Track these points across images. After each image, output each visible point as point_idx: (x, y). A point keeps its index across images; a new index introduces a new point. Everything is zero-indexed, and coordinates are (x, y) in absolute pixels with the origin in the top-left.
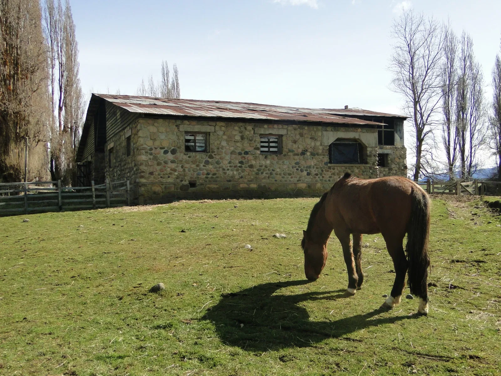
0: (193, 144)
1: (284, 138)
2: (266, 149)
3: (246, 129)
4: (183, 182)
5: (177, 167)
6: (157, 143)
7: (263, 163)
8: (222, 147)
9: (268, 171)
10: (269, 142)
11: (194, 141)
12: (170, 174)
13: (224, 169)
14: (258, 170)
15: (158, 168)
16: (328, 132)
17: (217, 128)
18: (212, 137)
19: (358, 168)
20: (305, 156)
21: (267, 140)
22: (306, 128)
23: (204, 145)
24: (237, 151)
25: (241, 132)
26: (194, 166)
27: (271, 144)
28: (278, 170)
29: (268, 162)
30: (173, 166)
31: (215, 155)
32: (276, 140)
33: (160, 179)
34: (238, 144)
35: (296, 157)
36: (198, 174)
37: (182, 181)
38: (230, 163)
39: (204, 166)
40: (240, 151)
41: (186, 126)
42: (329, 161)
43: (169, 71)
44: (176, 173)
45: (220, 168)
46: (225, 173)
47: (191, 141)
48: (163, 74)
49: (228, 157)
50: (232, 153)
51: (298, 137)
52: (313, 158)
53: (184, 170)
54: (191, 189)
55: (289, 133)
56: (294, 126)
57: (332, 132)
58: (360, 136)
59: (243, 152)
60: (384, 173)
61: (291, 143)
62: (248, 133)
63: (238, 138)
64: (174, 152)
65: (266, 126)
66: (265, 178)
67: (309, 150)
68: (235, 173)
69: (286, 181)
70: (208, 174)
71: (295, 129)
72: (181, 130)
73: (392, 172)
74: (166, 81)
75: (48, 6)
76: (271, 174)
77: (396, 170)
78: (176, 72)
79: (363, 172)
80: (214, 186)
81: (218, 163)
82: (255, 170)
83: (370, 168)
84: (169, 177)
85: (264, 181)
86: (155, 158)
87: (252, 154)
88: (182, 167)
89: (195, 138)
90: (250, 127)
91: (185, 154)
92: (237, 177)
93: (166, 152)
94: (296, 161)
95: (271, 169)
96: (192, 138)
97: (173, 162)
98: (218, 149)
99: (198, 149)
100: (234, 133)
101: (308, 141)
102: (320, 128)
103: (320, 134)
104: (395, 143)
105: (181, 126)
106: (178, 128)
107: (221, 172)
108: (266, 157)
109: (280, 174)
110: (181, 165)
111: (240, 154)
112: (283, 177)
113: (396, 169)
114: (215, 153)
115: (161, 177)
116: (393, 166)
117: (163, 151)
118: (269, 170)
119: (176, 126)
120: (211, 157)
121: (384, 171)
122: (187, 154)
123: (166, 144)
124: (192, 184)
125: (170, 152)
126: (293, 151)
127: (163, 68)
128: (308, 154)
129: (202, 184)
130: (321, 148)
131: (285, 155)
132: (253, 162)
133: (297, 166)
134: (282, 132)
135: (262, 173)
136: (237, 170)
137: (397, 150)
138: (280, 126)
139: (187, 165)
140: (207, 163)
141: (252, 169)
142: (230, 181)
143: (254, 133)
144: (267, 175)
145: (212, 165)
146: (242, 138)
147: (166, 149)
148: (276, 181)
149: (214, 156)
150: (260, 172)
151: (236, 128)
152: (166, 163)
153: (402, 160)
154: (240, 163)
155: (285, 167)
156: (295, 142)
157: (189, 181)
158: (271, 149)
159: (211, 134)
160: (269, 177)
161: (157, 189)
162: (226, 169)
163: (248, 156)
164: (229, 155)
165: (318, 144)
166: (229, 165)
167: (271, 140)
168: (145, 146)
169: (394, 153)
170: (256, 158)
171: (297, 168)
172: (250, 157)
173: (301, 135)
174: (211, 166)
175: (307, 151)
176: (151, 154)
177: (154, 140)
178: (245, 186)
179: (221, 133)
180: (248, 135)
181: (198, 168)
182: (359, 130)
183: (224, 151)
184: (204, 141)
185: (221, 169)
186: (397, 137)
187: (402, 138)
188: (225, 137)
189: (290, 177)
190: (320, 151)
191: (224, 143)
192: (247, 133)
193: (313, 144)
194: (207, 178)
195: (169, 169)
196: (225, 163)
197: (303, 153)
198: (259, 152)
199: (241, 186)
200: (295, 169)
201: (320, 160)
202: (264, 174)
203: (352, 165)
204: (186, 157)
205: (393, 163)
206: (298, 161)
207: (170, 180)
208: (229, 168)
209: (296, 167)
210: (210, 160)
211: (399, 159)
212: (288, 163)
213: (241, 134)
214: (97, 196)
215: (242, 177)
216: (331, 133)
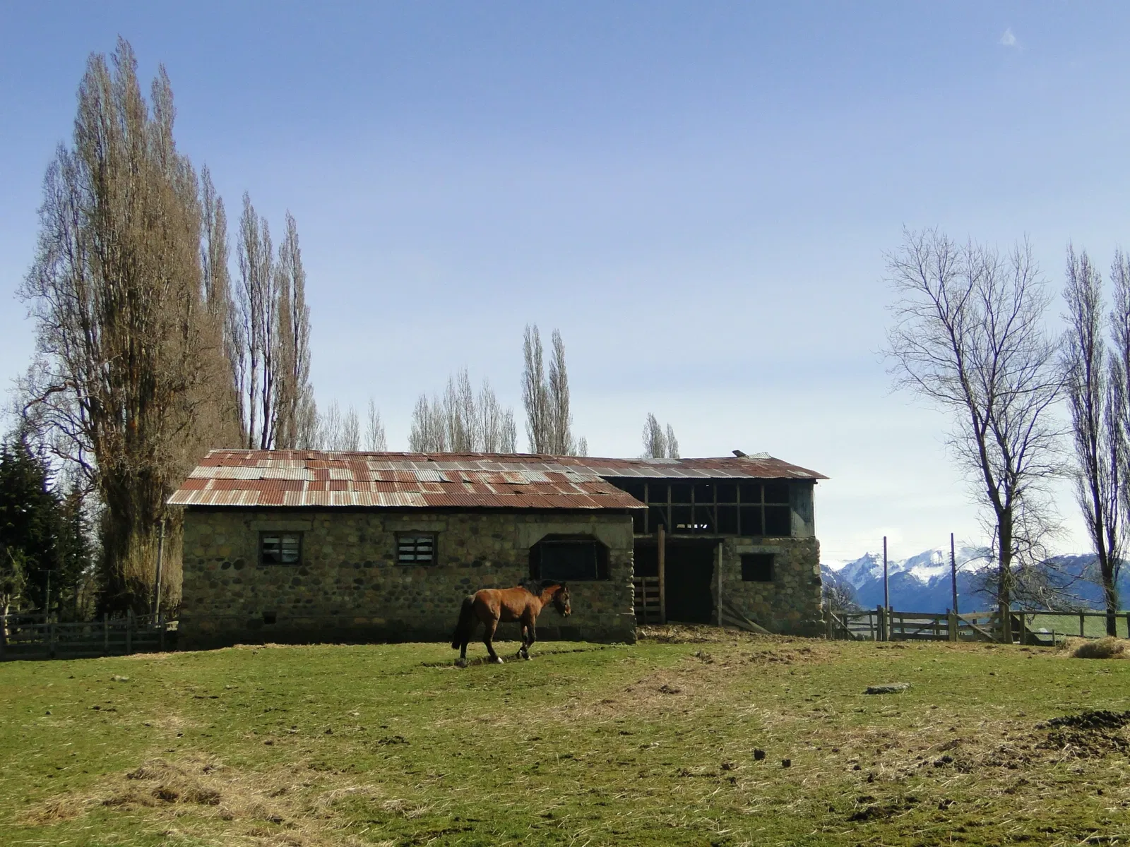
0: (277, 551)
1: (441, 538)
2: (411, 557)
3: (368, 523)
4: (254, 616)
5: (244, 589)
6: (212, 552)
7: (400, 581)
8: (325, 557)
9: (407, 596)
10: (416, 545)
11: (280, 546)
12: (233, 601)
13: (326, 593)
14: (391, 593)
15: (212, 592)
16: (528, 525)
17: (316, 524)
18: (307, 540)
19: (589, 588)
20: (482, 567)
21: (411, 541)
22: (484, 518)
23: (296, 553)
24: (353, 562)
25: (360, 530)
26: (273, 588)
27: (421, 549)
28: (428, 593)
29: (409, 579)
30: (237, 588)
31: (311, 568)
32: (430, 541)
33: (214, 609)
34: (354, 550)
35: (464, 570)
36: (280, 602)
37: (251, 613)
38: (338, 581)
39: (290, 587)
40: (357, 561)
41: (261, 523)
42: (528, 576)
43: (541, 349)
44: (242, 601)
45: (319, 590)
46: (329, 599)
47: (275, 546)
48: (529, 358)
49: (334, 572)
50: (344, 564)
51: (467, 535)
52: (497, 571)
53: (256, 595)
54: (267, 627)
55: (450, 528)
56: (460, 515)
57: (536, 524)
58: (594, 529)
59: (362, 564)
60: (765, 593)
61: (454, 546)
62: (373, 530)
63: (353, 539)
64: (239, 565)
65: (405, 518)
66: (401, 607)
67: (490, 558)
68: (347, 598)
69: (442, 612)
70: (298, 601)
71: (462, 521)
72: (252, 528)
73: (783, 592)
74: (535, 372)
75: (246, 239)
76: (414, 600)
77: (793, 588)
78: (559, 348)
79: (602, 595)
80: (305, 621)
81: (317, 582)
82: (383, 593)
83: (617, 588)
84: (229, 607)
85: (400, 612)
86: (208, 576)
87: (378, 567)
88: (253, 590)
89: (281, 541)
90: (376, 521)
91: (257, 569)
92: (350, 606)
93: (226, 566)
94: (463, 578)
95: (416, 590)
96: (275, 541)
97: (237, 581)
98: (317, 558)
99: (286, 559)
100: (347, 531)
101: (489, 541)
102: (511, 517)
103: (511, 528)
104: (792, 531)
105: (253, 523)
106: (248, 526)
107: (320, 597)
108: (405, 572)
109: (432, 600)
110: (250, 587)
111: (357, 566)
112: (438, 606)
113: (794, 584)
114: (312, 566)
115: (216, 607)
116: (787, 579)
117: (220, 564)
118: (410, 593)
119: (245, 523)
120: (304, 573)
121: (765, 589)
122: (262, 569)
123: (226, 553)
124: (269, 618)
125: (232, 566)
126: (456, 560)
127: (528, 343)
128: (488, 564)
129: (286, 618)
130: (513, 552)
131: (441, 567)
132: (381, 580)
133: (465, 586)
134: (437, 527)
135: (397, 599)
136: (351, 594)
137: (795, 547)
138: (434, 517)
139: (262, 587)
140: (297, 582)
141: (378, 593)
142: (336, 613)
143: (384, 530)
144: (407, 603)
145: (304, 586)
146: (362, 539)
147: (226, 560)
148: (423, 612)
149: (309, 571)
150: (393, 598)
151: (351, 523)
152: (225, 583)
153: (807, 567)
154: (356, 581)
155: (440, 588)
156: (462, 543)
157: (264, 613)
158: (420, 557)
159: (305, 535)
160: (409, 607)
161: (208, 626)
162: (330, 592)
163: (371, 569)
164: (337, 569)
165: (508, 545)
166: (335, 586)
167: (420, 541)
168: (192, 557)
169: (788, 551)
170: (385, 573)
171: (466, 588)
172: (374, 571)
173: (475, 531)
174: (303, 588)
175: (484, 558)
176: (201, 569)
177: (206, 547)
178: (363, 621)
179: (324, 532)
180: (373, 533)
181: (281, 591)
182: (593, 518)
183: (327, 561)
184: (297, 546)
185: (321, 593)
186: (797, 519)
187: (809, 520)
188: (330, 539)
189: (450, 605)
190: (512, 559)
191: (328, 549)
192: (371, 530)
193: (497, 546)
194: (294, 607)
195: (229, 594)
196: (328, 583)
197: (478, 563)
198: (391, 563)
199: (357, 620)
200: (461, 591)
201: (510, 574)
202: (402, 601)
203: (578, 583)
204: (258, 574)
205: (787, 574)
206: (467, 577)
207: (231, 612)
208: (335, 590)
209: (462, 588)
210: (301, 578)
211: (801, 564)
212: (448, 581)
213: (359, 533)
214: (111, 638)
215: (359, 606)
216: (535, 526)
